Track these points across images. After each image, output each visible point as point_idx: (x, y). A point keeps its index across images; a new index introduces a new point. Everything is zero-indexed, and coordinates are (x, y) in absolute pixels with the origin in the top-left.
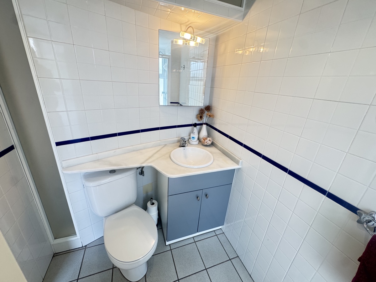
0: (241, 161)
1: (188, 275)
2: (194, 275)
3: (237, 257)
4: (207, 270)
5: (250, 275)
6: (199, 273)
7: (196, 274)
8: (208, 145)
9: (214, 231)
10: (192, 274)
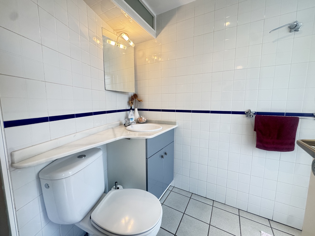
0: (177, 121)
1: (178, 226)
2: (181, 222)
3: (192, 194)
4: (185, 213)
5: (206, 198)
6: (182, 219)
7: (182, 221)
8: (145, 122)
9: (168, 189)
10: (179, 223)
